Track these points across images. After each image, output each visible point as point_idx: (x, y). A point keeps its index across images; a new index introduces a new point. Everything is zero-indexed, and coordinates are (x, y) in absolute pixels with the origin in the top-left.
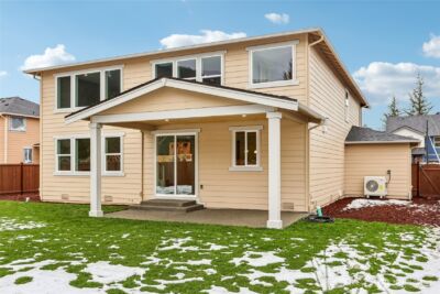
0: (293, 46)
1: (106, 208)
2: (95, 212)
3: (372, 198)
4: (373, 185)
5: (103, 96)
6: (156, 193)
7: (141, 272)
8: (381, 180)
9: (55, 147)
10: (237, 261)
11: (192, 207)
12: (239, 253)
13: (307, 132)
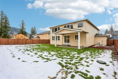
0: (83, 22)
1: (57, 45)
2: (55, 46)
3: (99, 45)
4: (99, 43)
5: (58, 30)
6: (64, 44)
7: (57, 53)
8: (101, 42)
9: (52, 37)
10: (70, 53)
11: (69, 46)
12: (71, 52)
13: (86, 35)
